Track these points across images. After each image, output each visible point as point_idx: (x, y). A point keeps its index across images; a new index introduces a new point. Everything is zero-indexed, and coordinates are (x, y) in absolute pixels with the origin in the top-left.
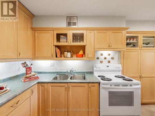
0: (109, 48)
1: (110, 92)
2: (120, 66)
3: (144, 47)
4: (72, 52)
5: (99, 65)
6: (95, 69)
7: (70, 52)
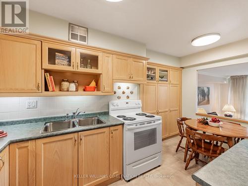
0: (130, 79)
1: (135, 134)
2: (140, 102)
3: (160, 80)
4: (77, 82)
5: (116, 102)
6: (111, 107)
7: (74, 82)
